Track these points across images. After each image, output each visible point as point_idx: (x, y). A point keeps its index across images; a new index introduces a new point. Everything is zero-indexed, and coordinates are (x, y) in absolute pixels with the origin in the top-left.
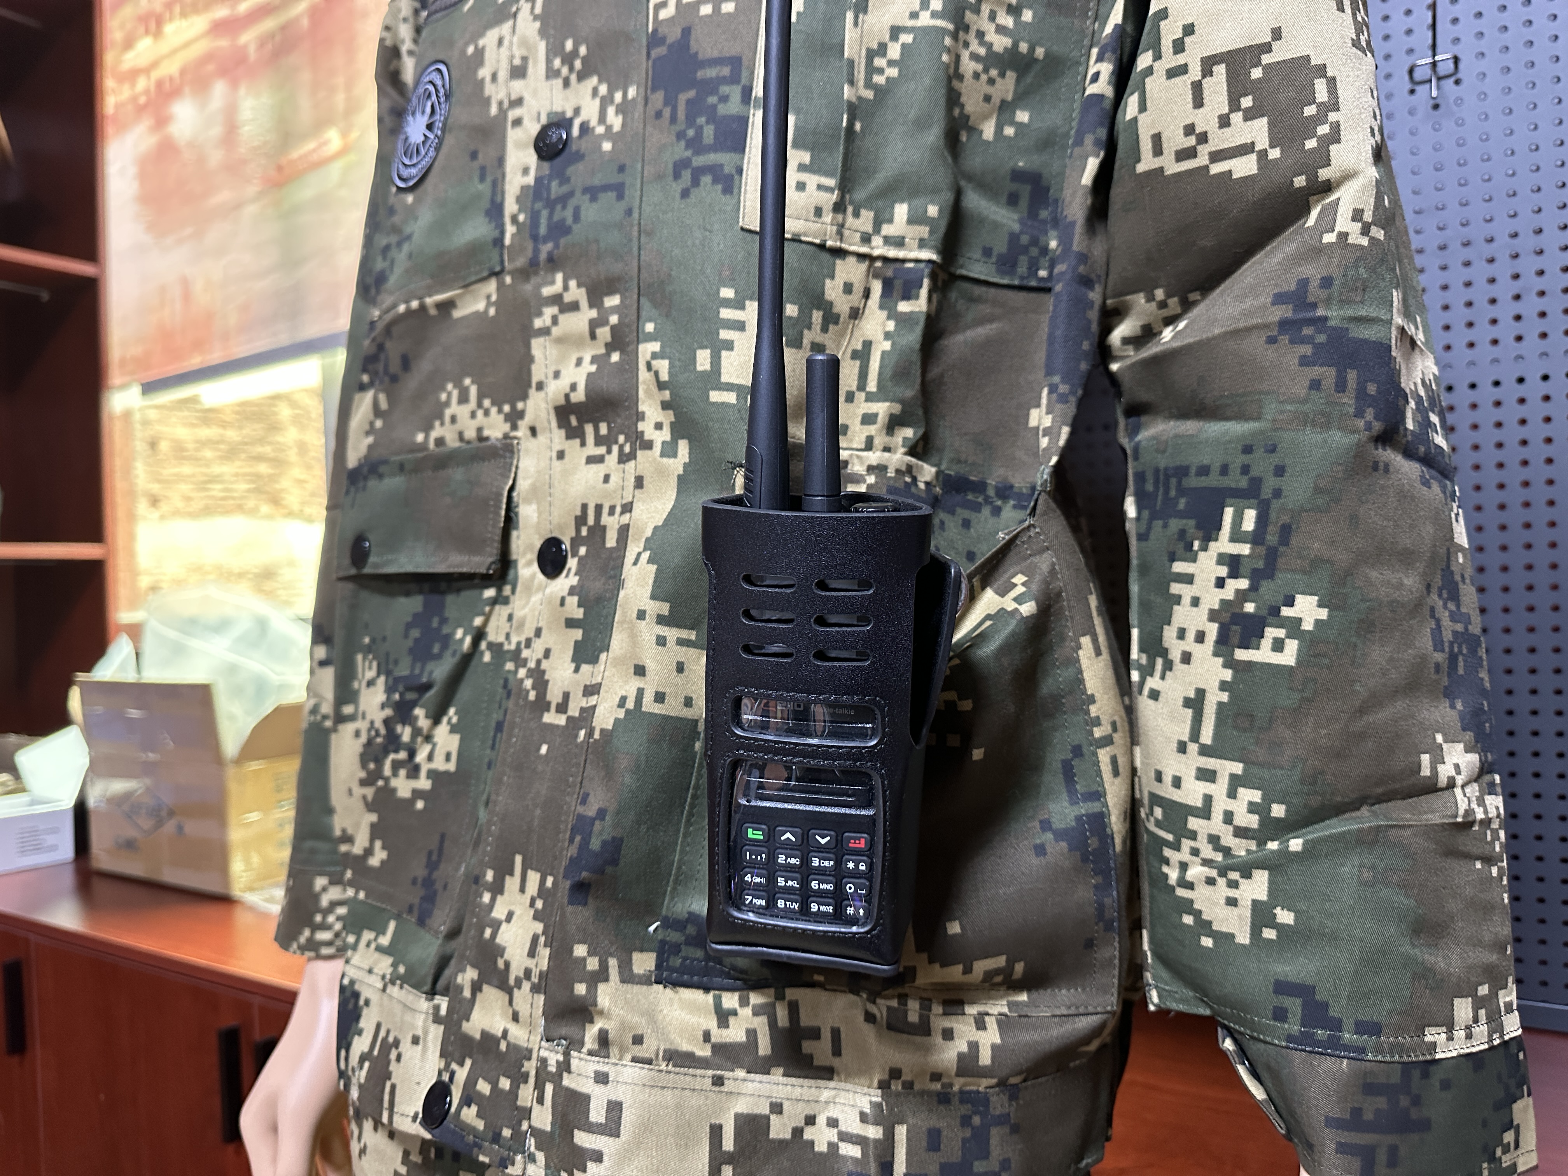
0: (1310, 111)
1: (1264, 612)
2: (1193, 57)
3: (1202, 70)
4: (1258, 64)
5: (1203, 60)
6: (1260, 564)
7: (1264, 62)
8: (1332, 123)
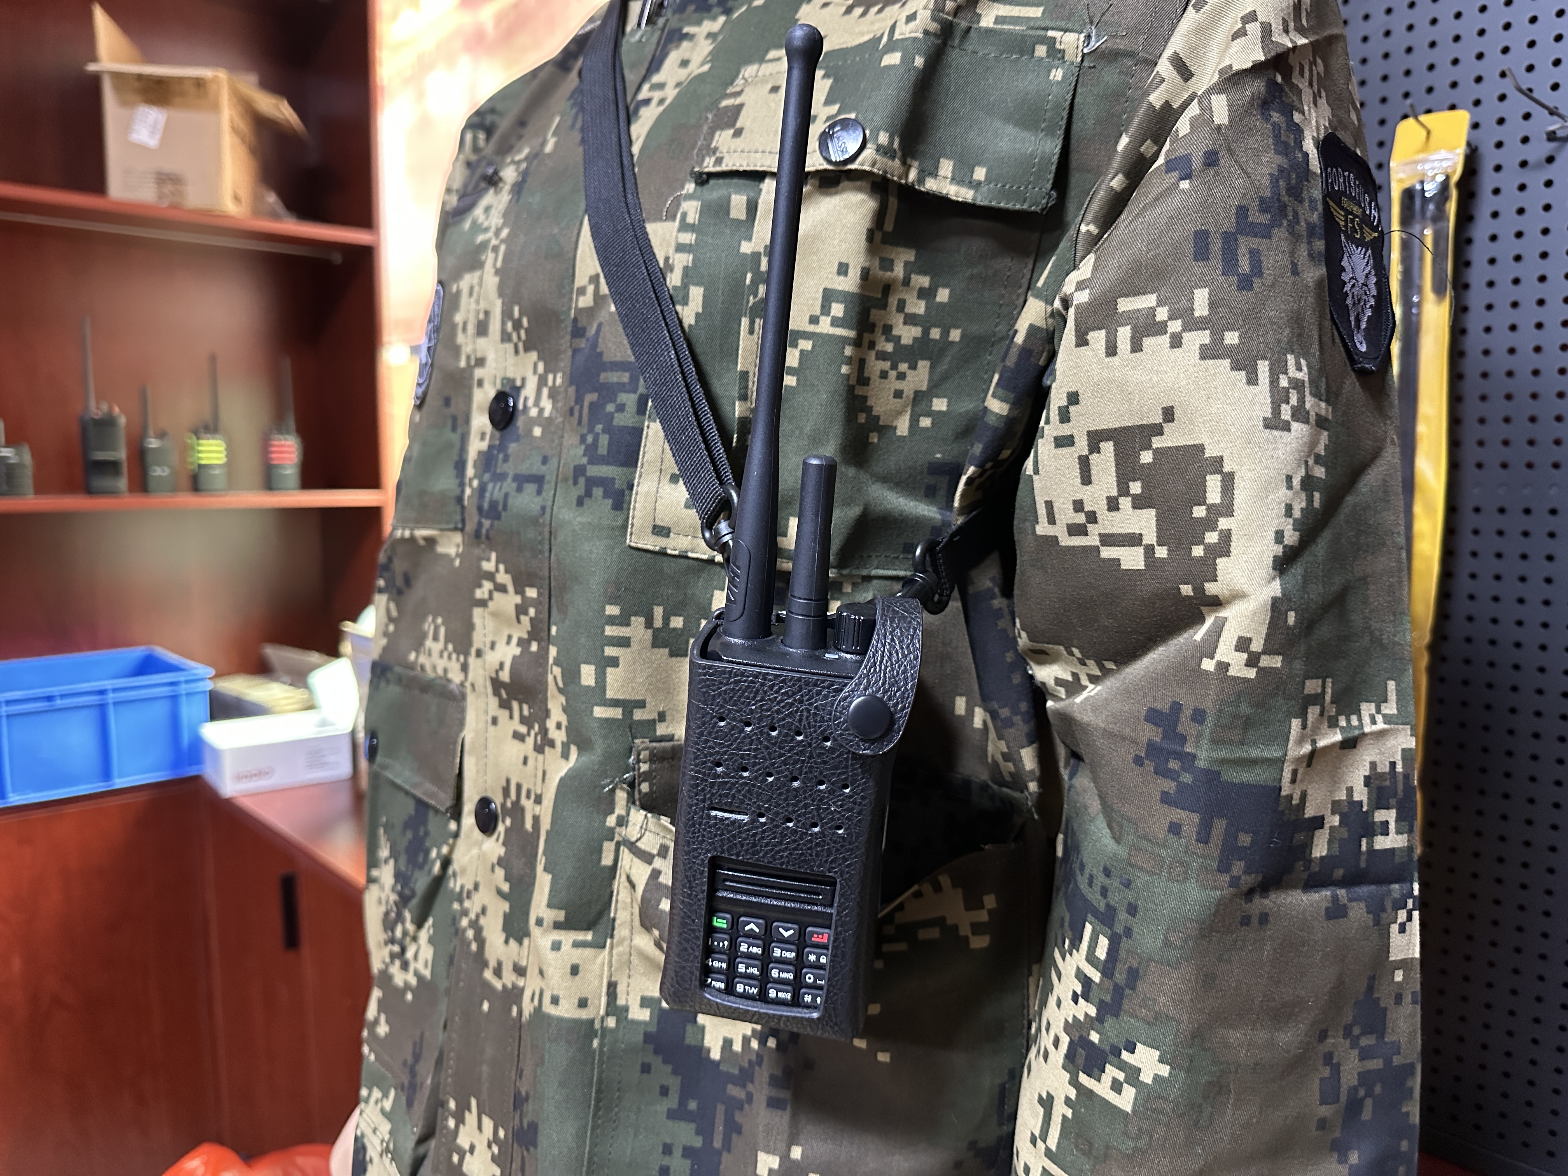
0: (1199, 512)
1: (1107, 1048)
2: (1079, 428)
3: (1089, 445)
4: (1149, 447)
5: (1089, 433)
6: (1108, 998)
7: (1154, 446)
8: (1221, 531)
